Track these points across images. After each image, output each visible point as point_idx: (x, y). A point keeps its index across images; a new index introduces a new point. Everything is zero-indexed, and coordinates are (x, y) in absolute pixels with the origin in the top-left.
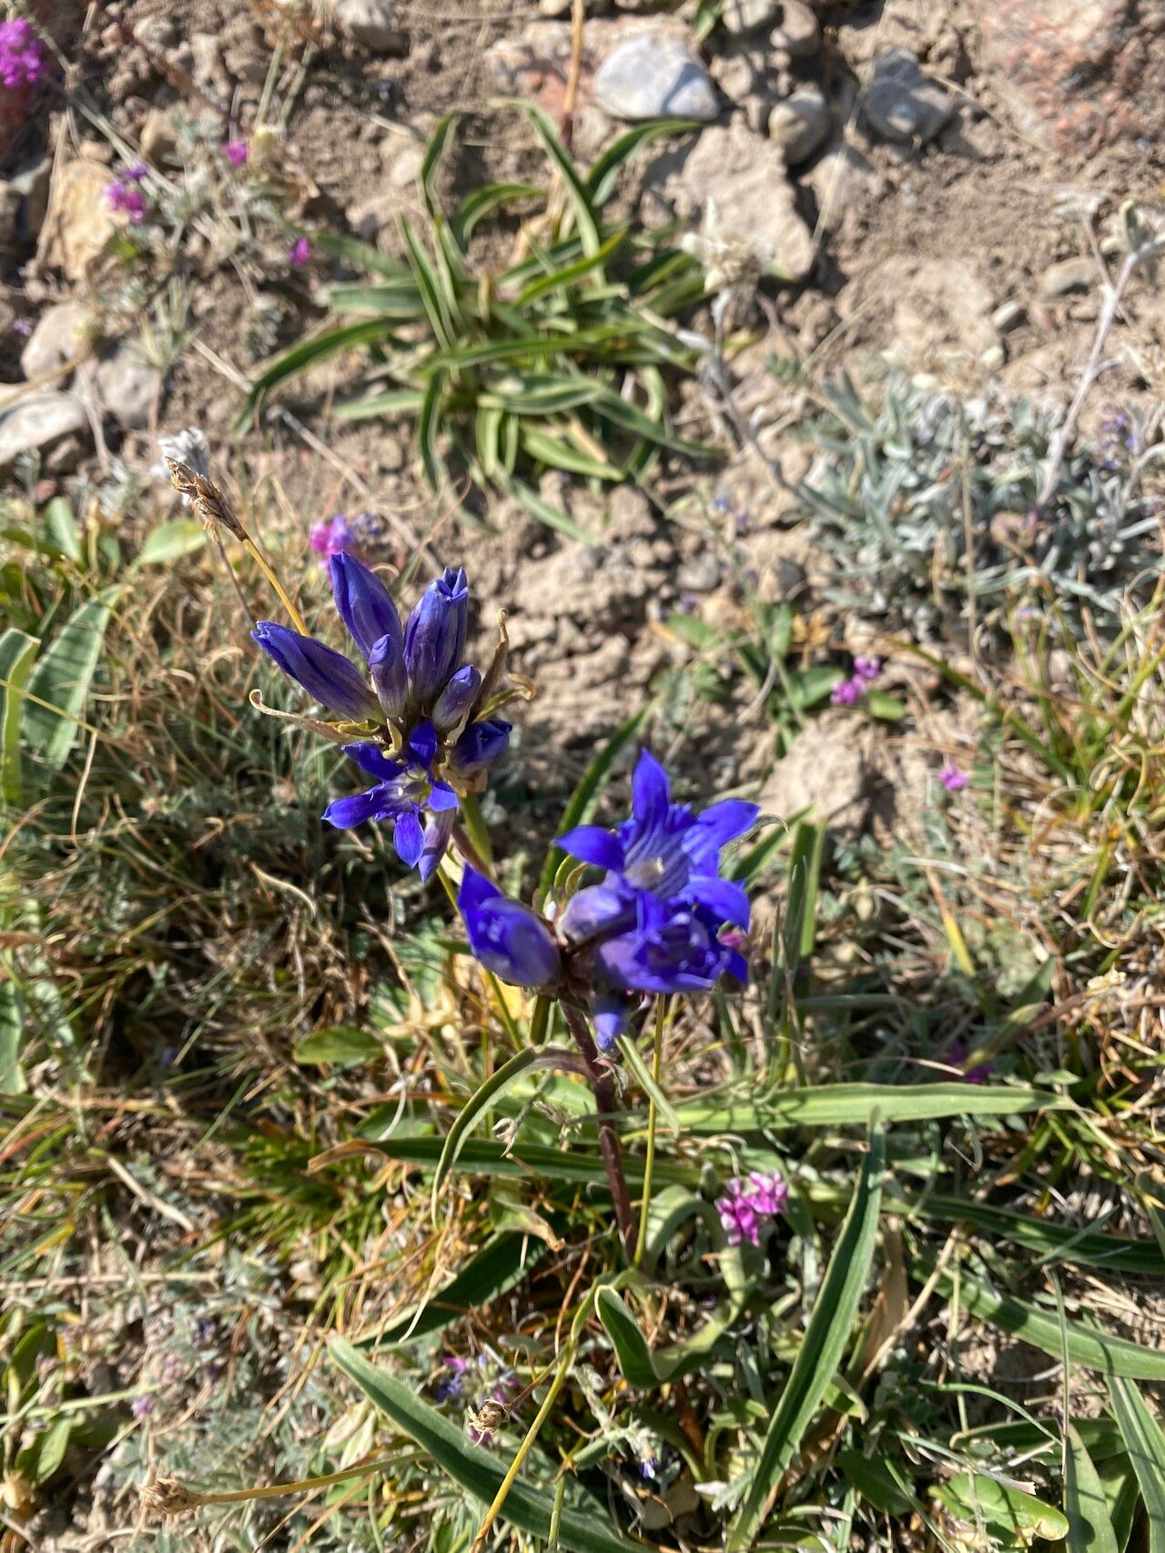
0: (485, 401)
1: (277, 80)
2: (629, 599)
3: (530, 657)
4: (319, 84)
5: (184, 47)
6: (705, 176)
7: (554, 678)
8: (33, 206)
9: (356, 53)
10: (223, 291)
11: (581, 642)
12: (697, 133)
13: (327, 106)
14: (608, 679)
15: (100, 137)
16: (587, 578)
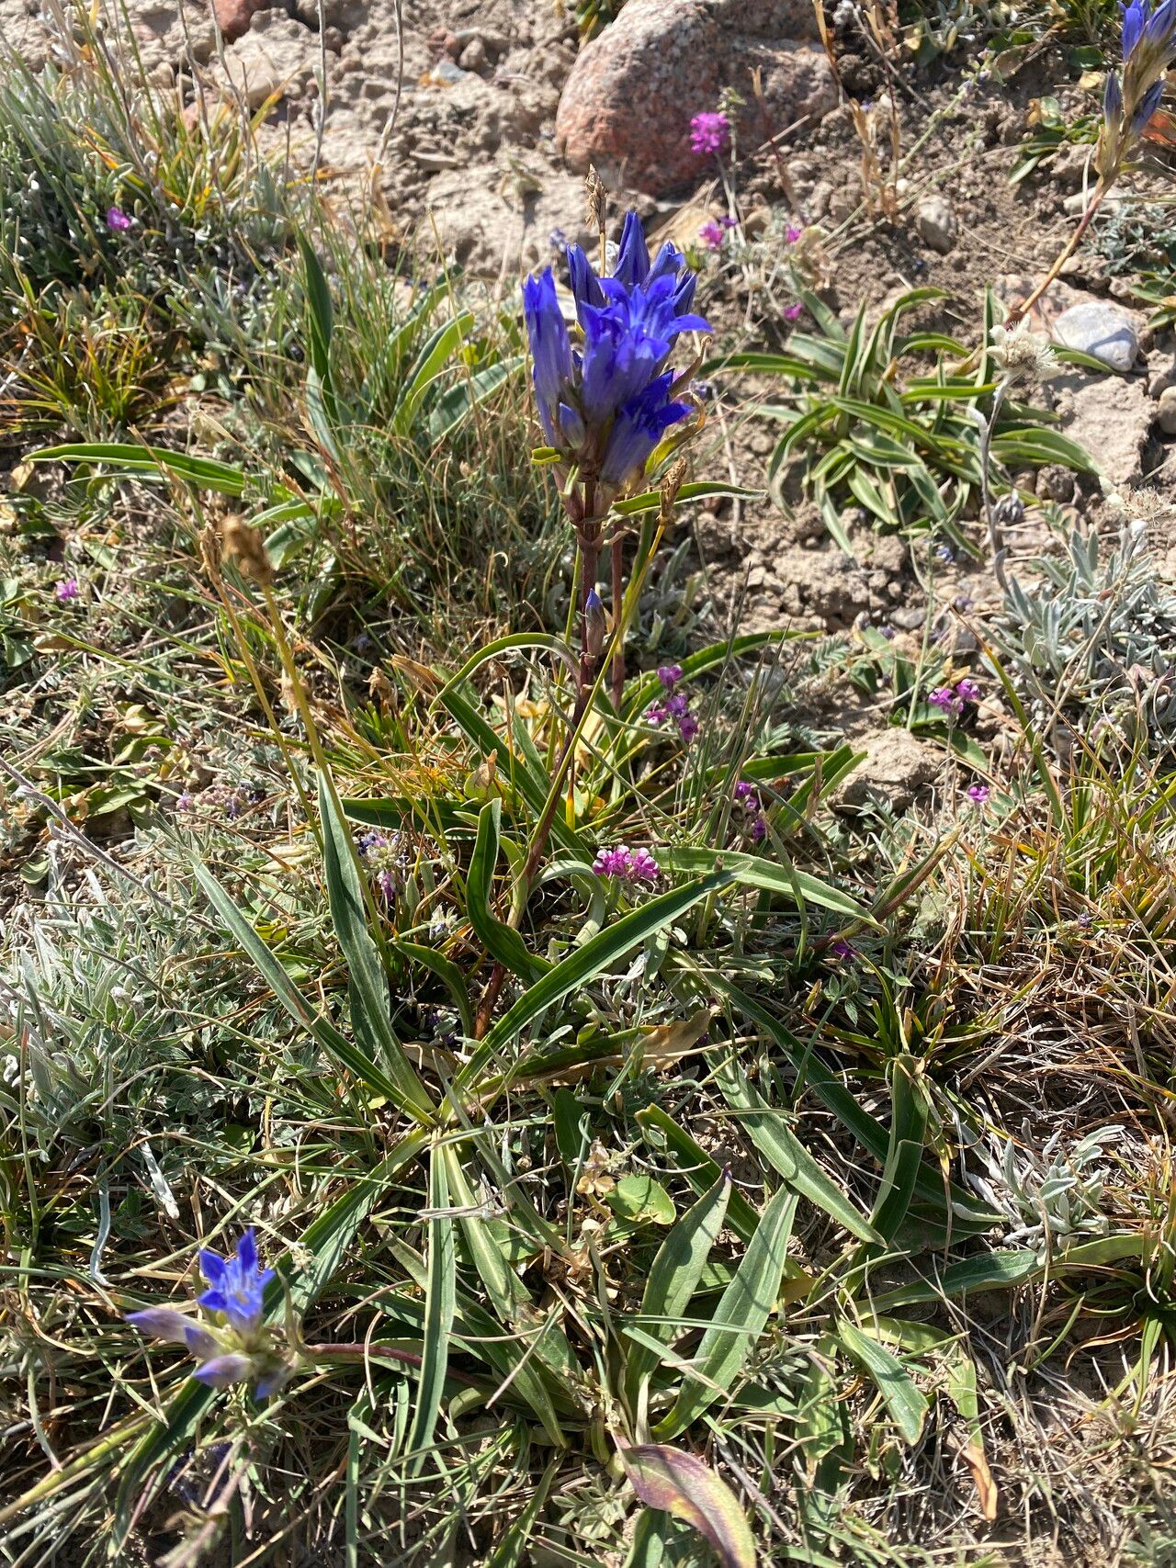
0: (844, 443)
1: (852, 225)
2: (848, 599)
3: (756, 596)
4: (878, 242)
5: (812, 183)
6: (1091, 400)
7: (761, 614)
8: (659, 220)
9: (915, 238)
10: (732, 311)
11: (796, 604)
12: (1106, 375)
13: (874, 253)
15: (725, 204)
16: (829, 572)
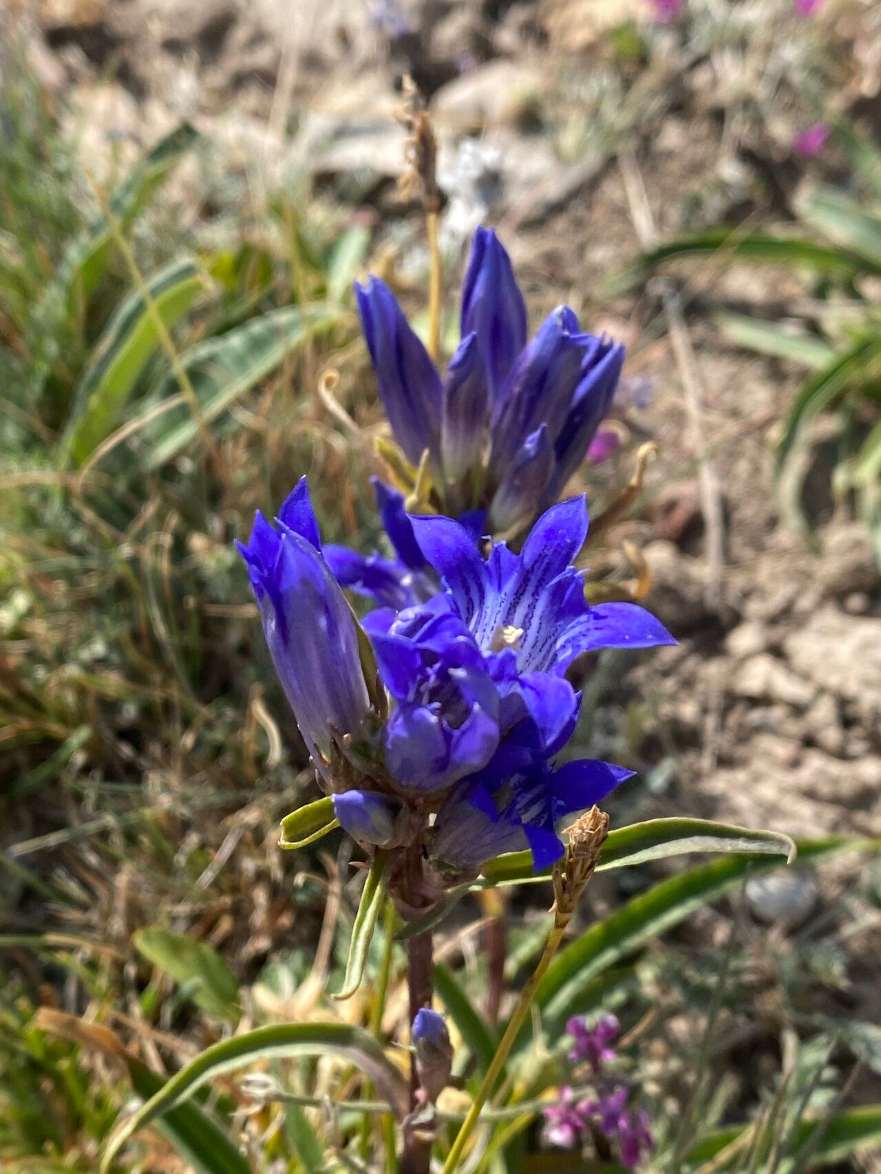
3: (756, 716)
7: (767, 754)
14: (836, 800)
